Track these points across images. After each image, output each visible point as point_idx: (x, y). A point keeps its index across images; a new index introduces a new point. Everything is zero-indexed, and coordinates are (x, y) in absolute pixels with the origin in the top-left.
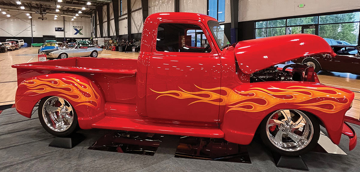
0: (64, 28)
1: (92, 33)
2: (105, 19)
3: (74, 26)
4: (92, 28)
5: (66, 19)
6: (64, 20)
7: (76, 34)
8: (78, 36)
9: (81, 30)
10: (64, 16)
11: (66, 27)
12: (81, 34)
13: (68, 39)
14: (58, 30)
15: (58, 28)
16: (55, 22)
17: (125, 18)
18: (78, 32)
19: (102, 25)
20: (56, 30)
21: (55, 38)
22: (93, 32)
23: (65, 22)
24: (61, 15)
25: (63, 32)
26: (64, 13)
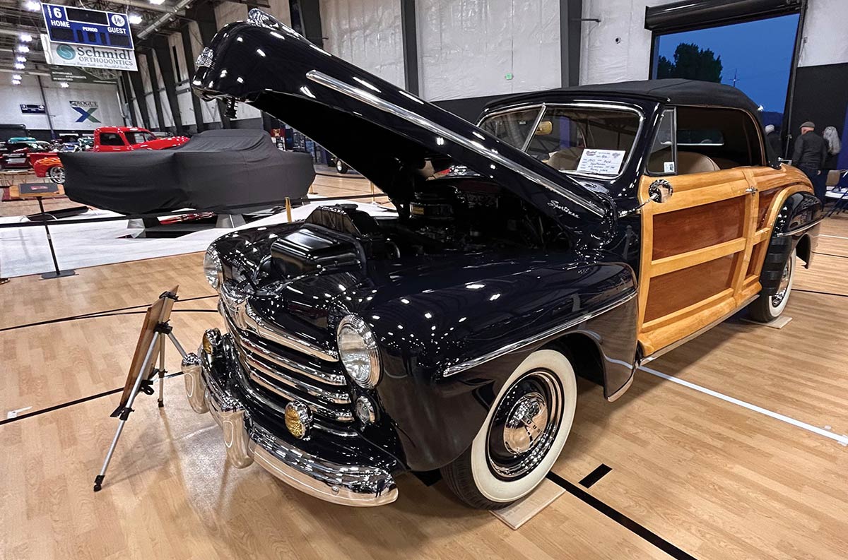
0: (45, 106)
1: (124, 119)
2: (149, 89)
3: (71, 102)
4: (122, 107)
5: (45, 83)
6: (41, 86)
7: (81, 120)
8: (86, 125)
9: (92, 110)
10: (39, 76)
11: (49, 104)
12: (94, 120)
13: (61, 135)
14: (30, 109)
15: (28, 106)
16: (16, 90)
17: (186, 89)
18: (85, 115)
19: (145, 99)
20: (24, 112)
21: (26, 131)
22: (127, 117)
23: (46, 91)
24: (31, 73)
25: (44, 116)
26: (37, 67)
